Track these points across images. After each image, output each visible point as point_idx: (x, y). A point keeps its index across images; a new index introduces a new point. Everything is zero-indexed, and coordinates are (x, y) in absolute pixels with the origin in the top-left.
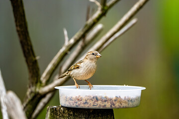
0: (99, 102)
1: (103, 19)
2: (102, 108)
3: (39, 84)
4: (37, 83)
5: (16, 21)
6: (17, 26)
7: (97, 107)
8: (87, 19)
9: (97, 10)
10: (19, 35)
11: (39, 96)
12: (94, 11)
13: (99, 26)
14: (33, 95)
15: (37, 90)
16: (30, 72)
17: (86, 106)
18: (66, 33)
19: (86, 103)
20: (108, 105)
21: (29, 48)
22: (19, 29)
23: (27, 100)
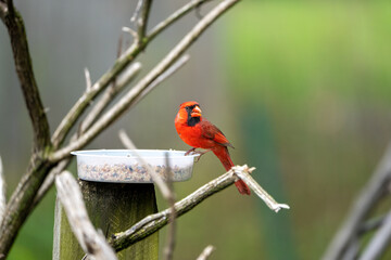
0: (134, 174)
1: (141, 55)
2: (137, 182)
3: (48, 148)
4: (45, 145)
5: (15, 57)
6: (16, 64)
7: (131, 181)
8: (119, 56)
9: (132, 43)
10: (20, 77)
11: (47, 165)
12: (129, 44)
13: (135, 66)
14: (39, 163)
15: (46, 156)
16: (35, 130)
17: (116, 180)
18: (87, 74)
19: (116, 174)
20: (147, 179)
21: (35, 95)
22: (19, 68)
23: (32, 170)
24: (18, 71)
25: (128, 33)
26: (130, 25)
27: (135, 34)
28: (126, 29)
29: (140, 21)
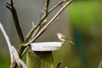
1: (47, 17)
2: (47, 51)
3: (23, 43)
4: (23, 42)
5: (14, 20)
6: (14, 21)
7: (46, 50)
8: (41, 18)
9: (44, 14)
10: (16, 25)
11: (24, 47)
12: (43, 15)
13: (45, 21)
14: (21, 47)
15: (23, 45)
16: (20, 38)
17: (41, 50)
18: (33, 23)
20: (50, 50)
21: (20, 29)
22: (15, 22)
23: (20, 49)
24: (15, 23)
25: (43, 12)
26: (43, 10)
27: (45, 12)
28: (42, 11)
29: (46, 9)
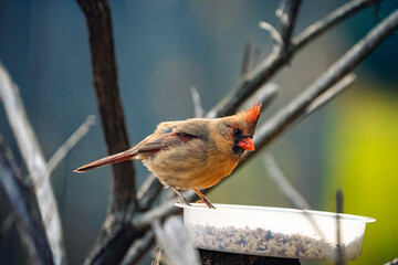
0: (272, 242)
2: (276, 255)
3: (132, 206)
4: (128, 202)
5: (94, 62)
6: (95, 73)
7: (266, 253)
9: (271, 51)
10: (99, 94)
13: (268, 89)
14: (118, 228)
15: (128, 217)
16: (116, 178)
17: (242, 249)
18: (196, 97)
19: (242, 242)
21: (118, 124)
22: (99, 79)
23: (106, 241)
24: (96, 85)
25: (267, 33)
27: (277, 36)
28: (265, 25)
29: (285, 19)
